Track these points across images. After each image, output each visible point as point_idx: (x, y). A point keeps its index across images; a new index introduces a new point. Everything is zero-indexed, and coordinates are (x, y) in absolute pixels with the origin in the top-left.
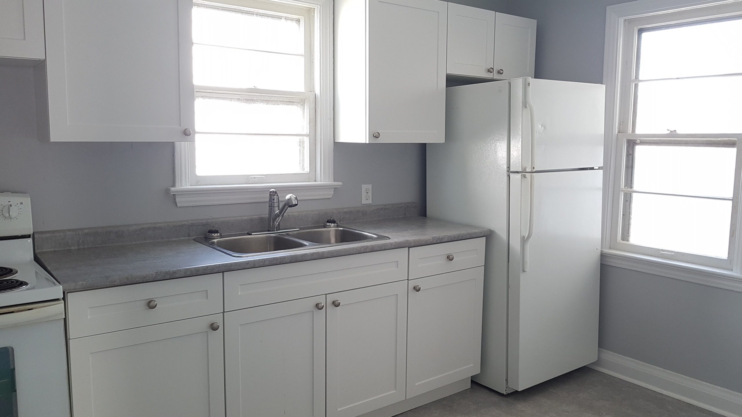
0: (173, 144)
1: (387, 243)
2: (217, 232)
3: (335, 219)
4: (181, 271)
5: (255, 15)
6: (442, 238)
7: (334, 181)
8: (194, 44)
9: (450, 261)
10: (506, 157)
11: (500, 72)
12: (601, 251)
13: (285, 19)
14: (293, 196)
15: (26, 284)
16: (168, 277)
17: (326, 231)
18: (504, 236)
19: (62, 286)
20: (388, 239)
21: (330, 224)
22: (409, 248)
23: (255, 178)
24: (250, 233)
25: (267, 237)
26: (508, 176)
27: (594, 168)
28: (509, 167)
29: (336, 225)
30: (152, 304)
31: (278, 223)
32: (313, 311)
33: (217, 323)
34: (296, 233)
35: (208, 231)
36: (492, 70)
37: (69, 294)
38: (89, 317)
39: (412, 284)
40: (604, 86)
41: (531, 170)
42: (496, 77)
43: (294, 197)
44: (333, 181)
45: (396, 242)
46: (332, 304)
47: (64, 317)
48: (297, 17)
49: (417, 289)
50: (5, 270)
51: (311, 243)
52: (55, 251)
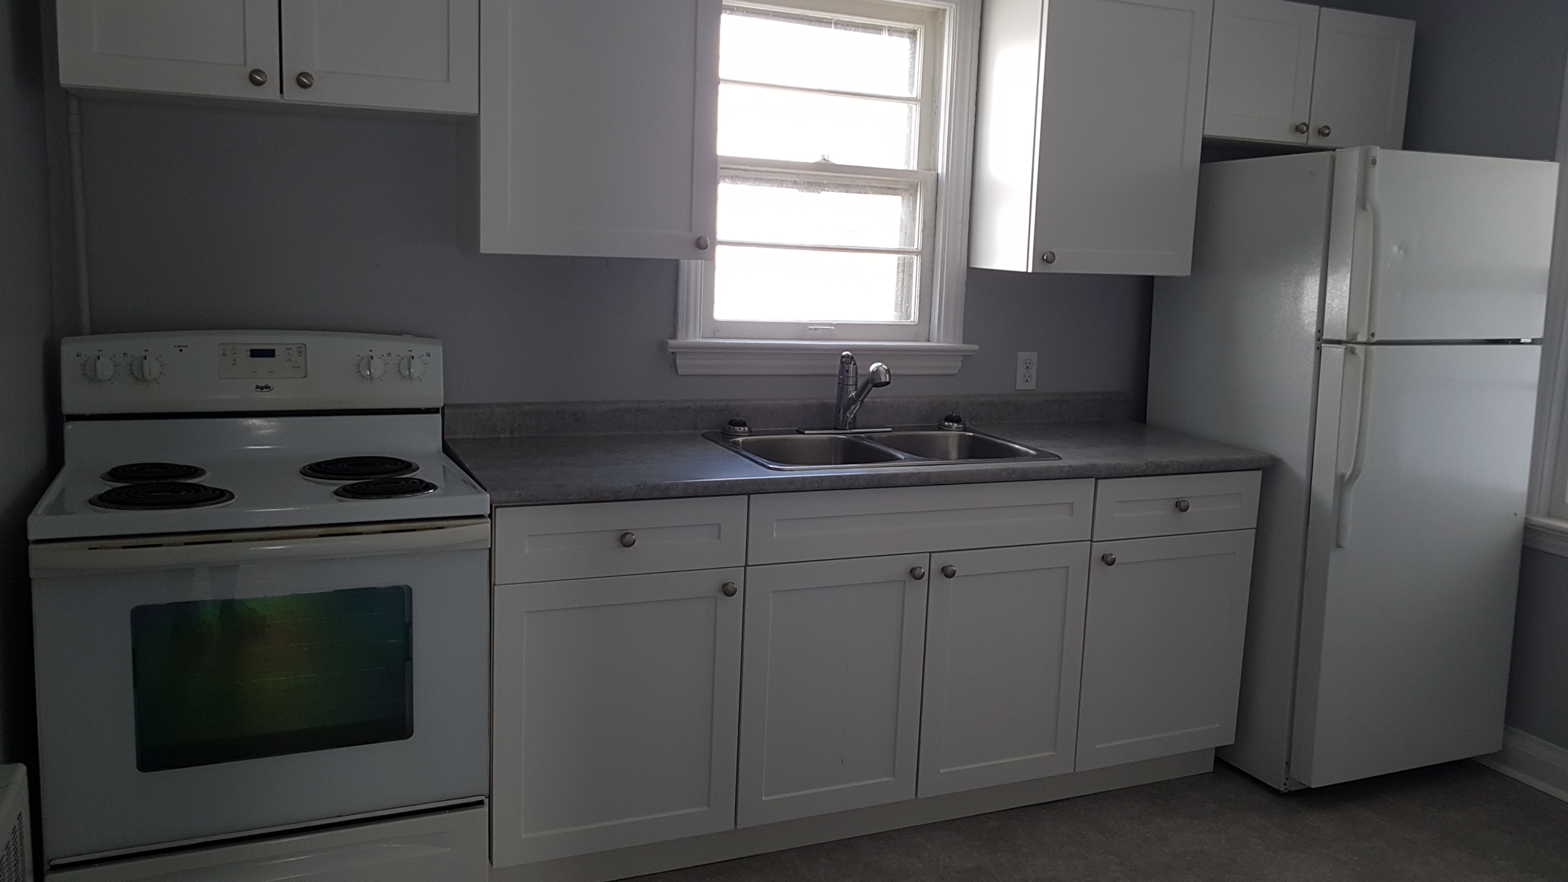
0: (677, 261)
1: (1053, 467)
2: (744, 425)
3: (961, 416)
4: (677, 485)
5: (833, 25)
6: (1166, 466)
7: (964, 342)
8: (721, 82)
9: (1181, 513)
10: (1316, 310)
11: (1322, 132)
12: (1526, 519)
13: (889, 31)
14: (883, 366)
15: (434, 487)
16: (656, 495)
17: (942, 436)
18: (1301, 471)
19: (488, 495)
20: (1057, 458)
21: (951, 424)
22: (1097, 479)
23: (816, 329)
24: (802, 430)
25: (831, 439)
26: (1318, 348)
27: (1519, 340)
28: (1320, 331)
29: (961, 426)
30: (627, 538)
31: (852, 416)
32: (904, 581)
33: (734, 584)
34: (885, 436)
35: (728, 422)
36: (1305, 128)
37: (497, 509)
38: (527, 552)
39: (1099, 549)
40: (1555, 166)
41: (1368, 340)
42: (1314, 141)
43: (884, 369)
44: (961, 340)
45: (1071, 466)
46: (941, 571)
47: (490, 546)
48: (911, 26)
49: (1108, 561)
50: (400, 464)
51: (910, 455)
52: (475, 439)
